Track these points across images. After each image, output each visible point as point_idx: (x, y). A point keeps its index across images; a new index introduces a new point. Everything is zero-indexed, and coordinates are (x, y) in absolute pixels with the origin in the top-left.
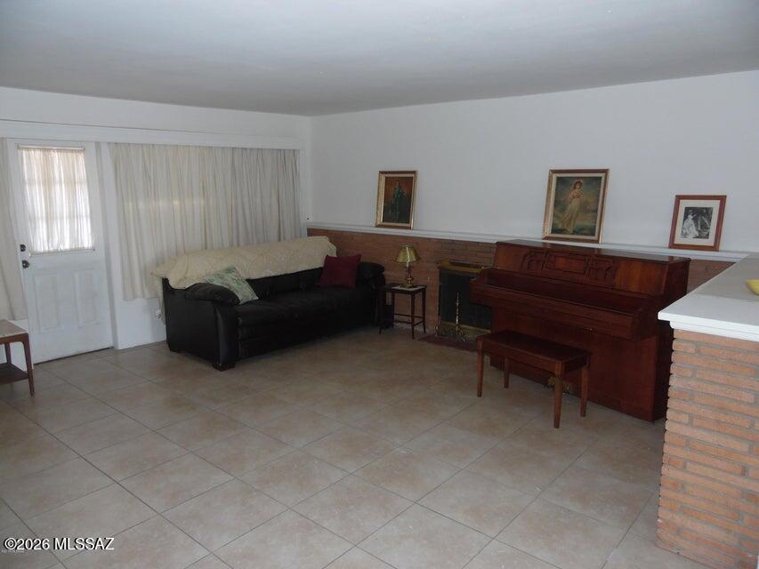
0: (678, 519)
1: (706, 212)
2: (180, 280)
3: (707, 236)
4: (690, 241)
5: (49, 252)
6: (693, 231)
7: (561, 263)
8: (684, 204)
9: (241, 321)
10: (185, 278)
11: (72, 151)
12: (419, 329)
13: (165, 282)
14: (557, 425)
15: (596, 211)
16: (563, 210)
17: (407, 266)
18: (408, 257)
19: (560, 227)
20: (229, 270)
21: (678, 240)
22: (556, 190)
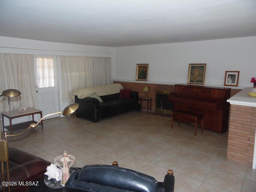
0: (232, 153)
1: (234, 76)
2: (81, 96)
3: (235, 82)
4: (230, 84)
5: (43, 88)
6: (231, 81)
7: (195, 90)
8: (228, 73)
9: (100, 108)
10: (82, 96)
11: (50, 58)
12: (150, 111)
13: (76, 97)
14: (196, 135)
15: (203, 76)
16: (193, 75)
17: (146, 92)
18: (146, 89)
19: (192, 80)
20: (95, 93)
21: (227, 84)
22: (191, 69)
